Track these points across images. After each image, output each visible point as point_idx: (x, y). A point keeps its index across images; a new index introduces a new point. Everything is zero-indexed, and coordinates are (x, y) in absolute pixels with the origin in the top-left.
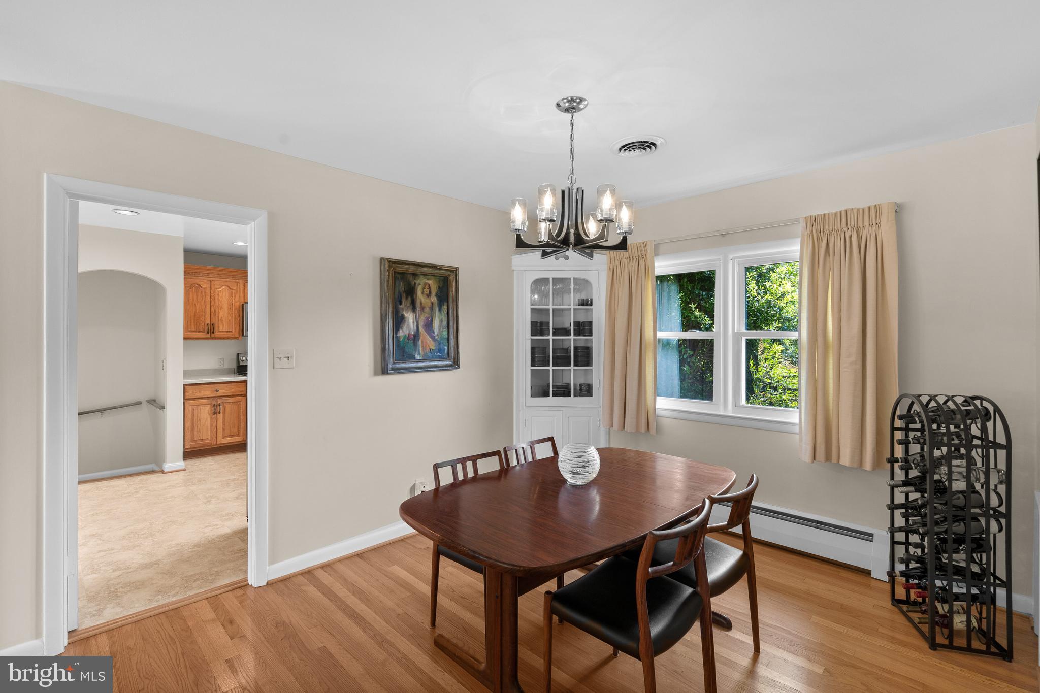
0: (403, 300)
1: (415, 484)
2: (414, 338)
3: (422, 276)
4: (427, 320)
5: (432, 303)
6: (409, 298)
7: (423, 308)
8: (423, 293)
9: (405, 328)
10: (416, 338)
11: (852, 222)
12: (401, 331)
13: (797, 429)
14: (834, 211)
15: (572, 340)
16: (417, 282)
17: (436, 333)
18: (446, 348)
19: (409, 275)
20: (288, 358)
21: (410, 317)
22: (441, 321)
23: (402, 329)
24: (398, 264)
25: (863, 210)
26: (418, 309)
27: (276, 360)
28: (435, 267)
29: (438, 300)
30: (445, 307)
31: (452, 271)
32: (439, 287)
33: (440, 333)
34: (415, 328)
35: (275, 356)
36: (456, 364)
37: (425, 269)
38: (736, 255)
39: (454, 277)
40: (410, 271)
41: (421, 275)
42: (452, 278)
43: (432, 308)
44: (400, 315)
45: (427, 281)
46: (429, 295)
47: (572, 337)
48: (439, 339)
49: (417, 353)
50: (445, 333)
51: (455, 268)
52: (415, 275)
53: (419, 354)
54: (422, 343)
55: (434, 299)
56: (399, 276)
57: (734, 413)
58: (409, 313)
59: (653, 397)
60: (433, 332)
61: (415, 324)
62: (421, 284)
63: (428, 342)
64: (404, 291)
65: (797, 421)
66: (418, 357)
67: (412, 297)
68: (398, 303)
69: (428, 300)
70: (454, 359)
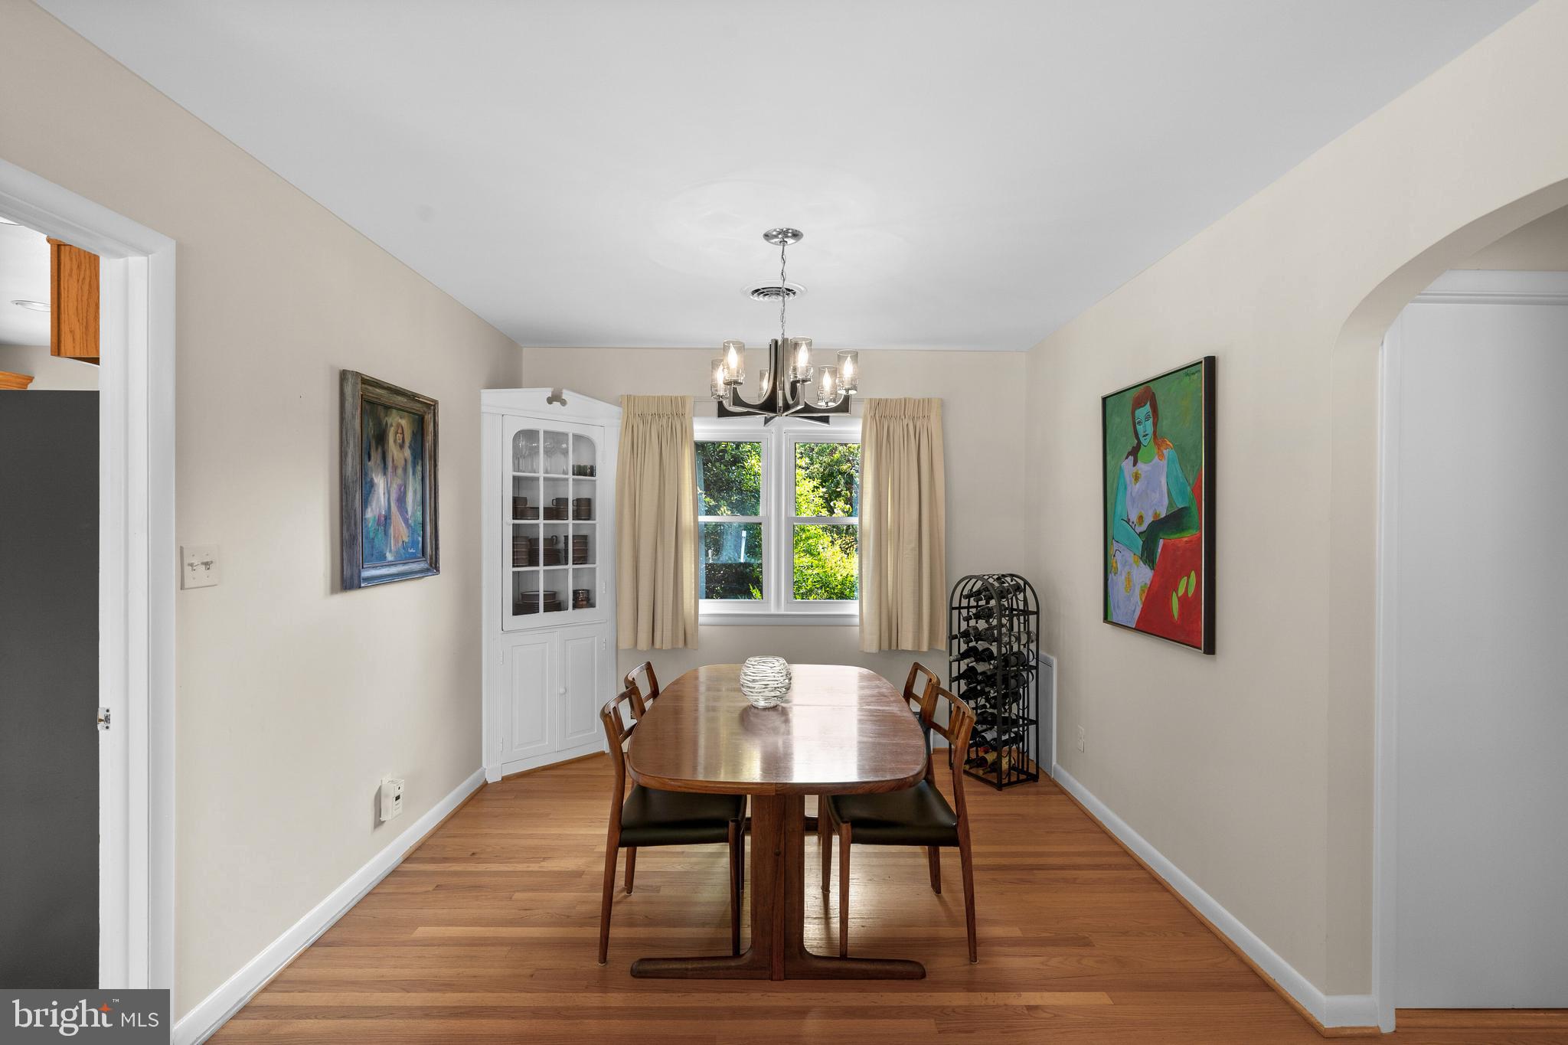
0: (373, 454)
1: (380, 788)
2: (386, 522)
3: (394, 411)
4: (400, 489)
5: (406, 461)
6: (380, 450)
7: (395, 468)
8: (395, 441)
9: (374, 504)
10: (388, 521)
11: (909, 412)
12: (369, 510)
13: (857, 620)
14: (896, 397)
15: (569, 526)
16: (389, 420)
17: (410, 513)
18: (420, 539)
19: (380, 407)
20: (207, 564)
21: (380, 481)
22: (415, 492)
23: (371, 506)
24: (371, 385)
25: (919, 401)
26: (390, 469)
27: (187, 569)
28: (412, 397)
29: (412, 454)
30: (419, 468)
31: (428, 406)
32: (413, 432)
33: (414, 514)
34: (387, 504)
35: (187, 561)
36: (434, 566)
37: (400, 399)
38: (789, 429)
39: (431, 415)
40: (384, 400)
41: (396, 408)
42: (429, 417)
43: (405, 470)
44: (369, 480)
45: (400, 420)
46: (402, 446)
47: (570, 522)
48: (413, 525)
49: (388, 551)
50: (419, 514)
51: (433, 400)
52: (388, 408)
53: (390, 551)
54: (394, 531)
55: (407, 453)
56: (368, 407)
57: (787, 611)
58: (379, 477)
59: (693, 601)
60: (407, 512)
61: (387, 495)
62: (394, 424)
63: (401, 528)
64: (374, 436)
65: (857, 613)
66: (390, 557)
67: (383, 447)
68: (366, 458)
69: (401, 455)
70: (431, 558)
